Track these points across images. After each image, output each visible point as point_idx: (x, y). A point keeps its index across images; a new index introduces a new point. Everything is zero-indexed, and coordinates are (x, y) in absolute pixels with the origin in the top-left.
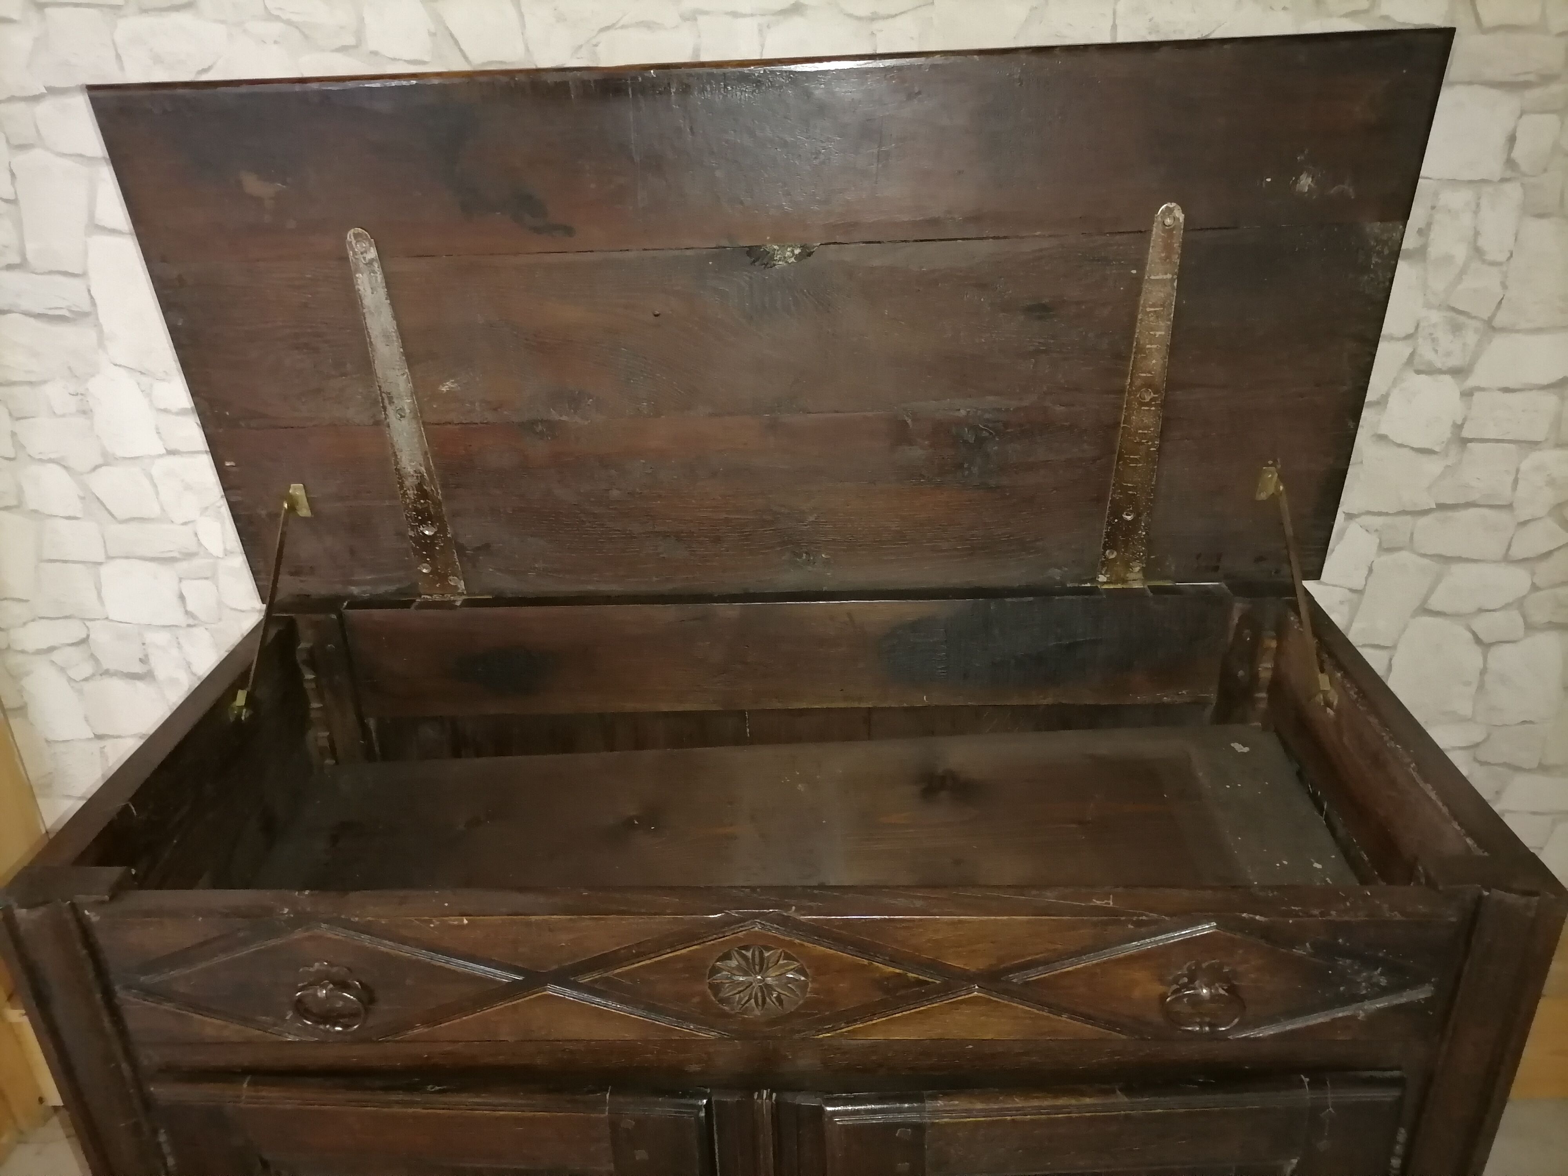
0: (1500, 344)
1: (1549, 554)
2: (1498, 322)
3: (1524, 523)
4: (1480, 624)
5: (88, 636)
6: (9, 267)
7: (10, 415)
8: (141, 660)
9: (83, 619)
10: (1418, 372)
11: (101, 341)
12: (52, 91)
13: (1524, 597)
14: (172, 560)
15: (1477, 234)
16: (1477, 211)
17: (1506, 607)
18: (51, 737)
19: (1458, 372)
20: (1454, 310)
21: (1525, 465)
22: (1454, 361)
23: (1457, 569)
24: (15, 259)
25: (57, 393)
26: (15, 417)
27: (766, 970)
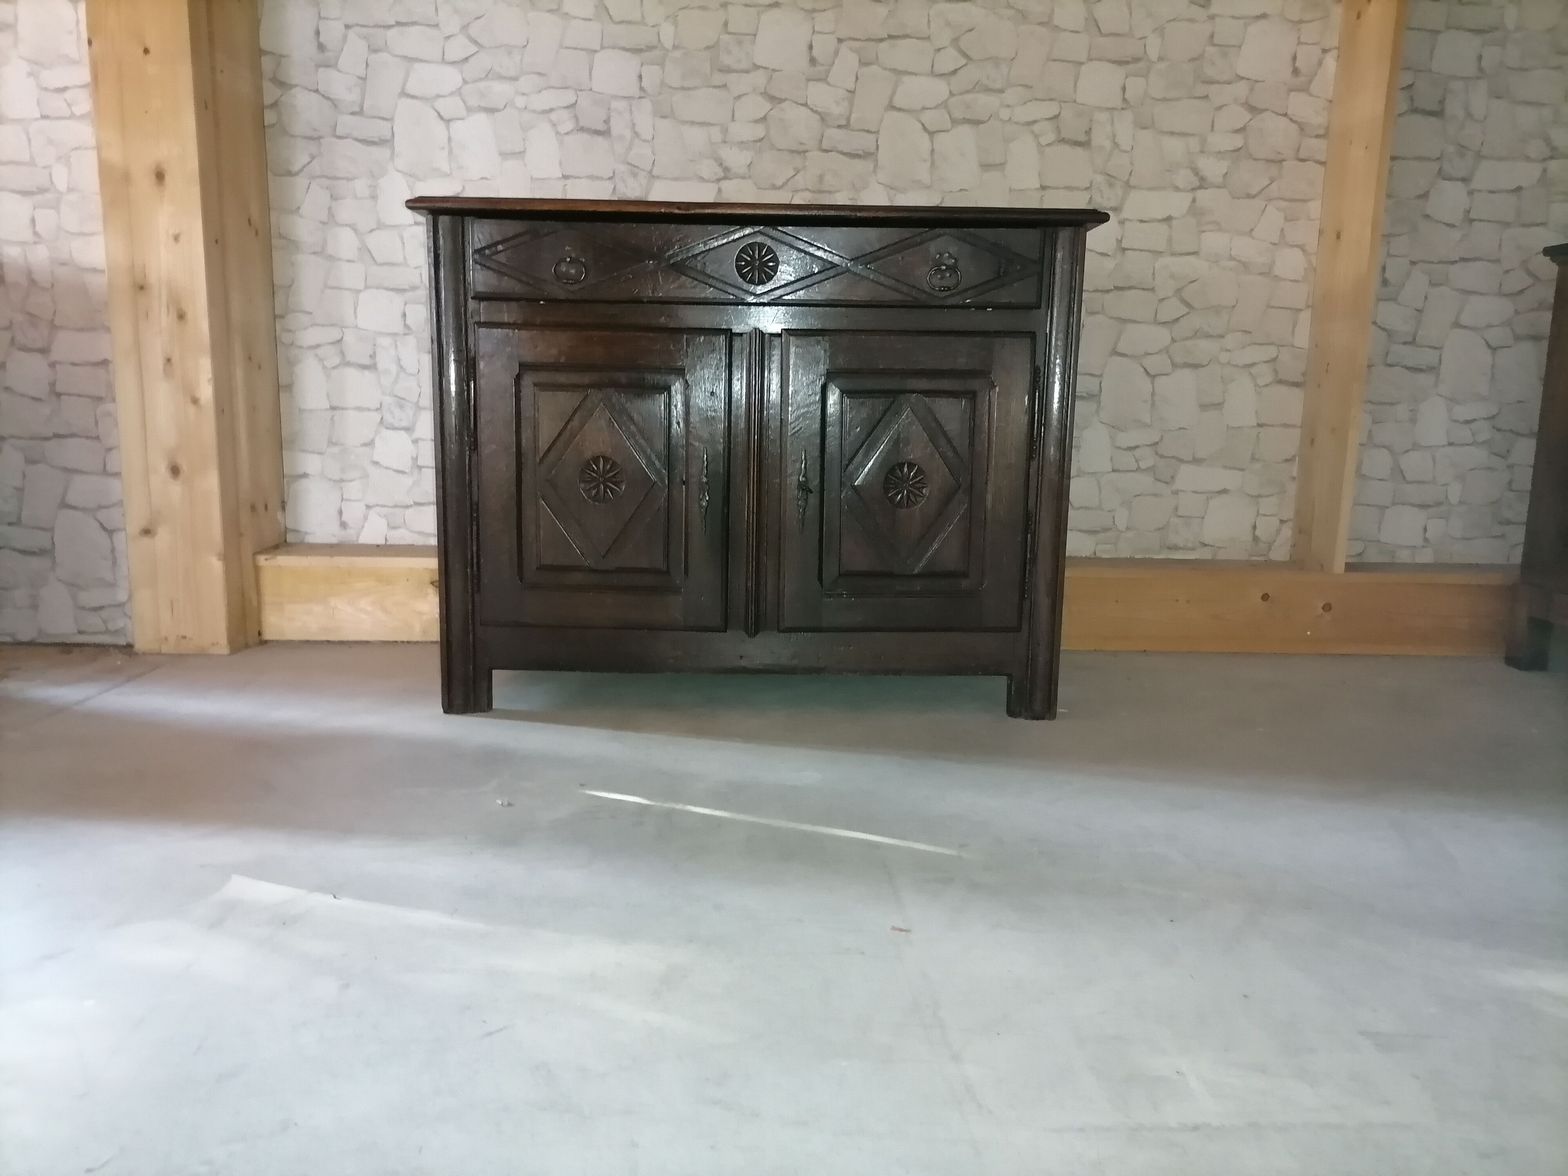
0: (1134, 195)
1: (1178, 319)
2: (1132, 183)
3: (1162, 300)
4: (1147, 363)
5: (342, 338)
6: (353, 113)
7: (331, 196)
8: (371, 356)
9: (342, 327)
11: (392, 158)
12: (398, 24)
13: (1169, 346)
14: (403, 291)
15: (1114, 136)
16: (1112, 123)
17: (1160, 352)
18: (302, 407)
19: (1115, 210)
20: (1109, 175)
21: (1157, 266)
22: (1113, 204)
23: (1130, 327)
24: (357, 109)
25: (361, 186)
26: (334, 198)
27: (761, 257)
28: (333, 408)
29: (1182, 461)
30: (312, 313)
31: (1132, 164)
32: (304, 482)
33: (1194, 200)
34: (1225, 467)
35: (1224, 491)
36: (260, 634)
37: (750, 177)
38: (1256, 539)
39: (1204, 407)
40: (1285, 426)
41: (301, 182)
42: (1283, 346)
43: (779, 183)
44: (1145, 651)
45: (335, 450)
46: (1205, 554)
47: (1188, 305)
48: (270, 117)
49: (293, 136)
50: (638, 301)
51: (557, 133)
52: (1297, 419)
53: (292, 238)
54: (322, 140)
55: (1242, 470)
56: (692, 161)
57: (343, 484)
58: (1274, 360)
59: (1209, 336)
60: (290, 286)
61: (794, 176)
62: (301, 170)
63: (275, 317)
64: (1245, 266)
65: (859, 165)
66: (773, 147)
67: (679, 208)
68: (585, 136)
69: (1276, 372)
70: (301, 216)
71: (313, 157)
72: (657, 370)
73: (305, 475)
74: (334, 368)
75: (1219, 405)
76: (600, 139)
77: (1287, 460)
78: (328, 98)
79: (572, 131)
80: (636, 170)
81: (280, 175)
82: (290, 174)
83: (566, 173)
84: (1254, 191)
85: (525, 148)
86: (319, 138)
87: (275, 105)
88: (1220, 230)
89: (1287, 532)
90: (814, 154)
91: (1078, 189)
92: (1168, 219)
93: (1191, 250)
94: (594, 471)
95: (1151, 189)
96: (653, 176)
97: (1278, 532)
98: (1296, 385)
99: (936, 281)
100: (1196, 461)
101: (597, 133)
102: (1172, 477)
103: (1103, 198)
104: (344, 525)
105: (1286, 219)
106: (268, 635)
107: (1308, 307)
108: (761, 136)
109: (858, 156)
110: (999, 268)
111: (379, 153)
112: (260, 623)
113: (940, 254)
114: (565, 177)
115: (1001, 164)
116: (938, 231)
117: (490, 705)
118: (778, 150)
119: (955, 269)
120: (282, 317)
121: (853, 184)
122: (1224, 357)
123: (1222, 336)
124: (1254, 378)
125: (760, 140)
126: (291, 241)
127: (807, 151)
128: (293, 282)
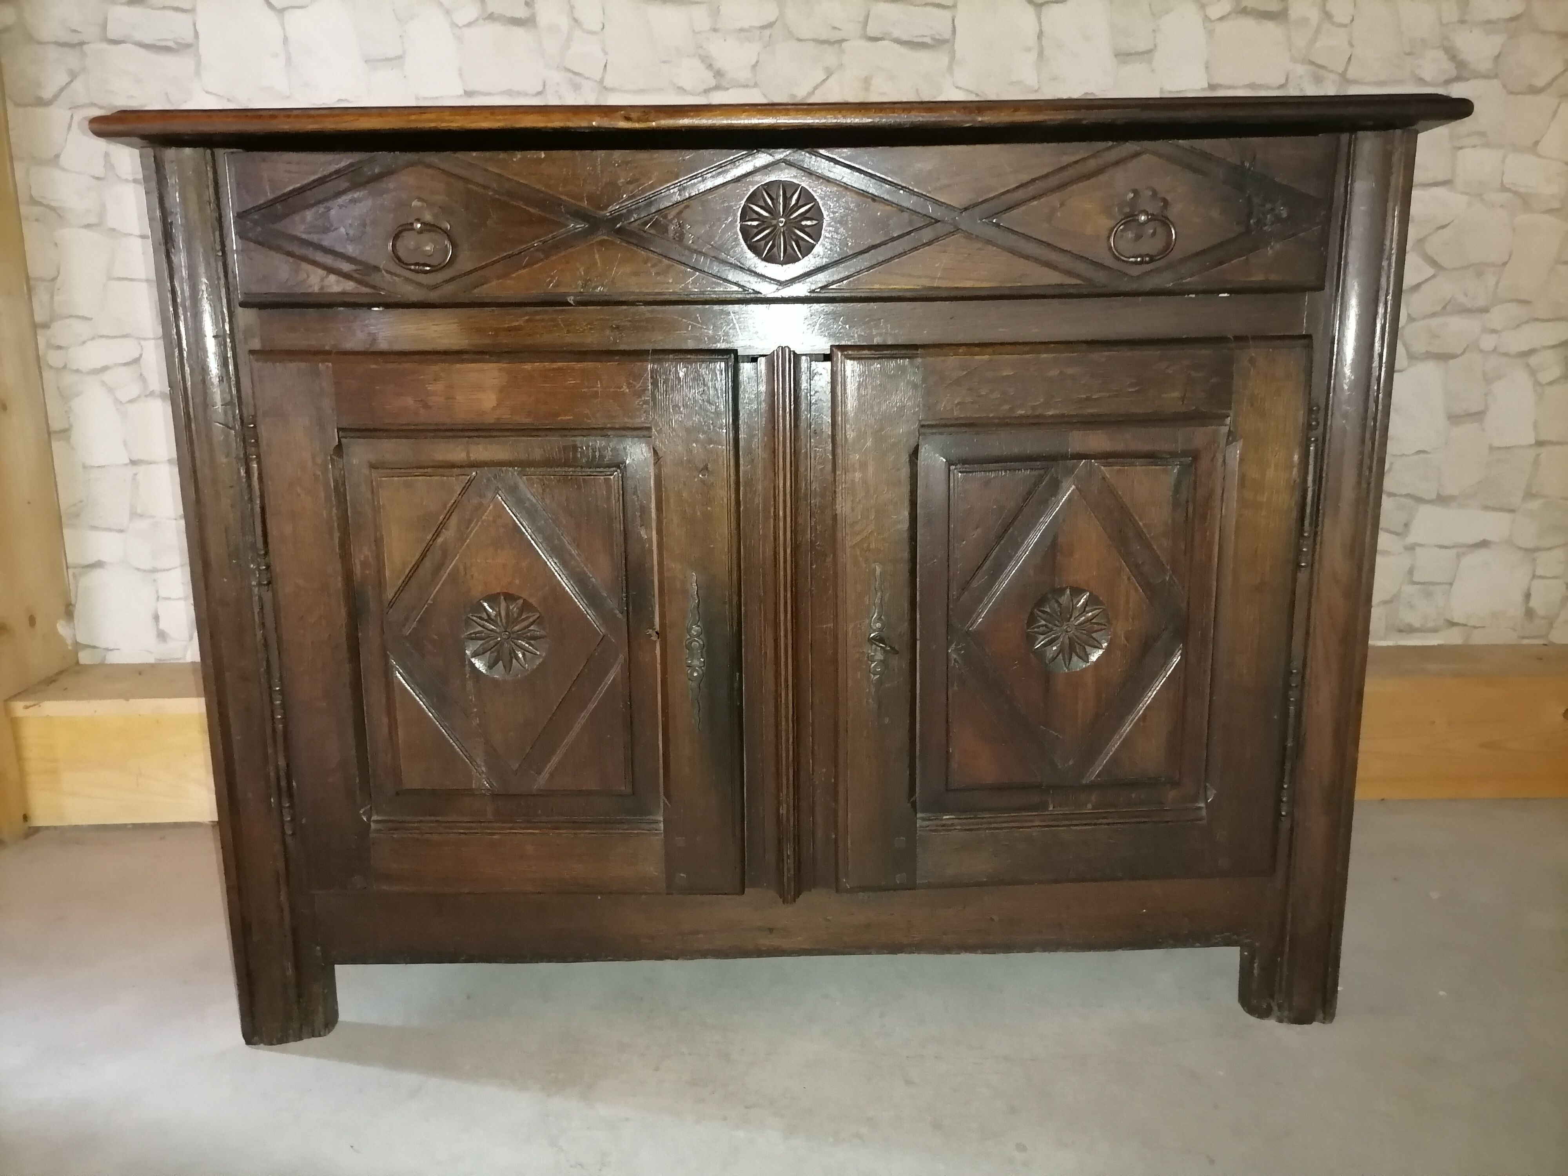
1: (1417, 286)
2: (1350, 74)
5: (141, 355)
9: (138, 339)
11: (198, 72)
18: (88, 463)
20: (1314, 65)
27: (788, 211)
28: (133, 463)
29: (1420, 500)
30: (90, 319)
31: (1351, 45)
32: (98, 572)
34: (1487, 508)
35: (1484, 544)
36: (25, 818)
37: (756, 85)
38: (1530, 613)
39: (1455, 419)
41: (58, 114)
43: (801, 92)
44: (1383, 800)
45: (141, 525)
46: (1452, 638)
47: (1434, 263)
48: (6, 16)
49: (40, 43)
50: (557, 302)
51: (454, 25)
53: (53, 204)
54: (85, 47)
55: (1512, 511)
56: (664, 62)
57: (157, 576)
58: (1563, 344)
59: (1464, 311)
60: (54, 279)
61: (824, 81)
62: (56, 97)
63: (35, 327)
64: (1525, 200)
65: (925, 60)
66: (791, 35)
67: (628, 119)
68: (496, 29)
70: (63, 169)
71: (73, 76)
72: (602, 431)
73: (98, 565)
74: (131, 401)
75: (1478, 416)
76: (519, 32)
79: (477, 20)
80: (577, 79)
81: (26, 105)
83: (470, 88)
84: (1540, 83)
85: (404, 51)
86: (81, 44)
88: (1487, 145)
90: (855, 45)
91: (1267, 87)
93: (1441, 177)
94: (489, 619)
96: (605, 88)
97: (1563, 602)
99: (1127, 243)
100: (1442, 500)
101: (516, 22)
102: (1406, 525)
104: (162, 636)
106: (40, 819)
108: (772, 19)
109: (923, 46)
110: (1249, 215)
111: (178, 65)
112: (24, 800)
113: (1135, 192)
114: (469, 94)
115: (1150, 51)
116: (1130, 147)
117: (330, 1021)
118: (799, 40)
119: (1164, 221)
120: (46, 326)
121: (917, 90)
122: (1488, 342)
123: (1485, 310)
124: (1533, 372)
125: (771, 25)
126: (52, 209)
127: (843, 40)
128: (59, 273)
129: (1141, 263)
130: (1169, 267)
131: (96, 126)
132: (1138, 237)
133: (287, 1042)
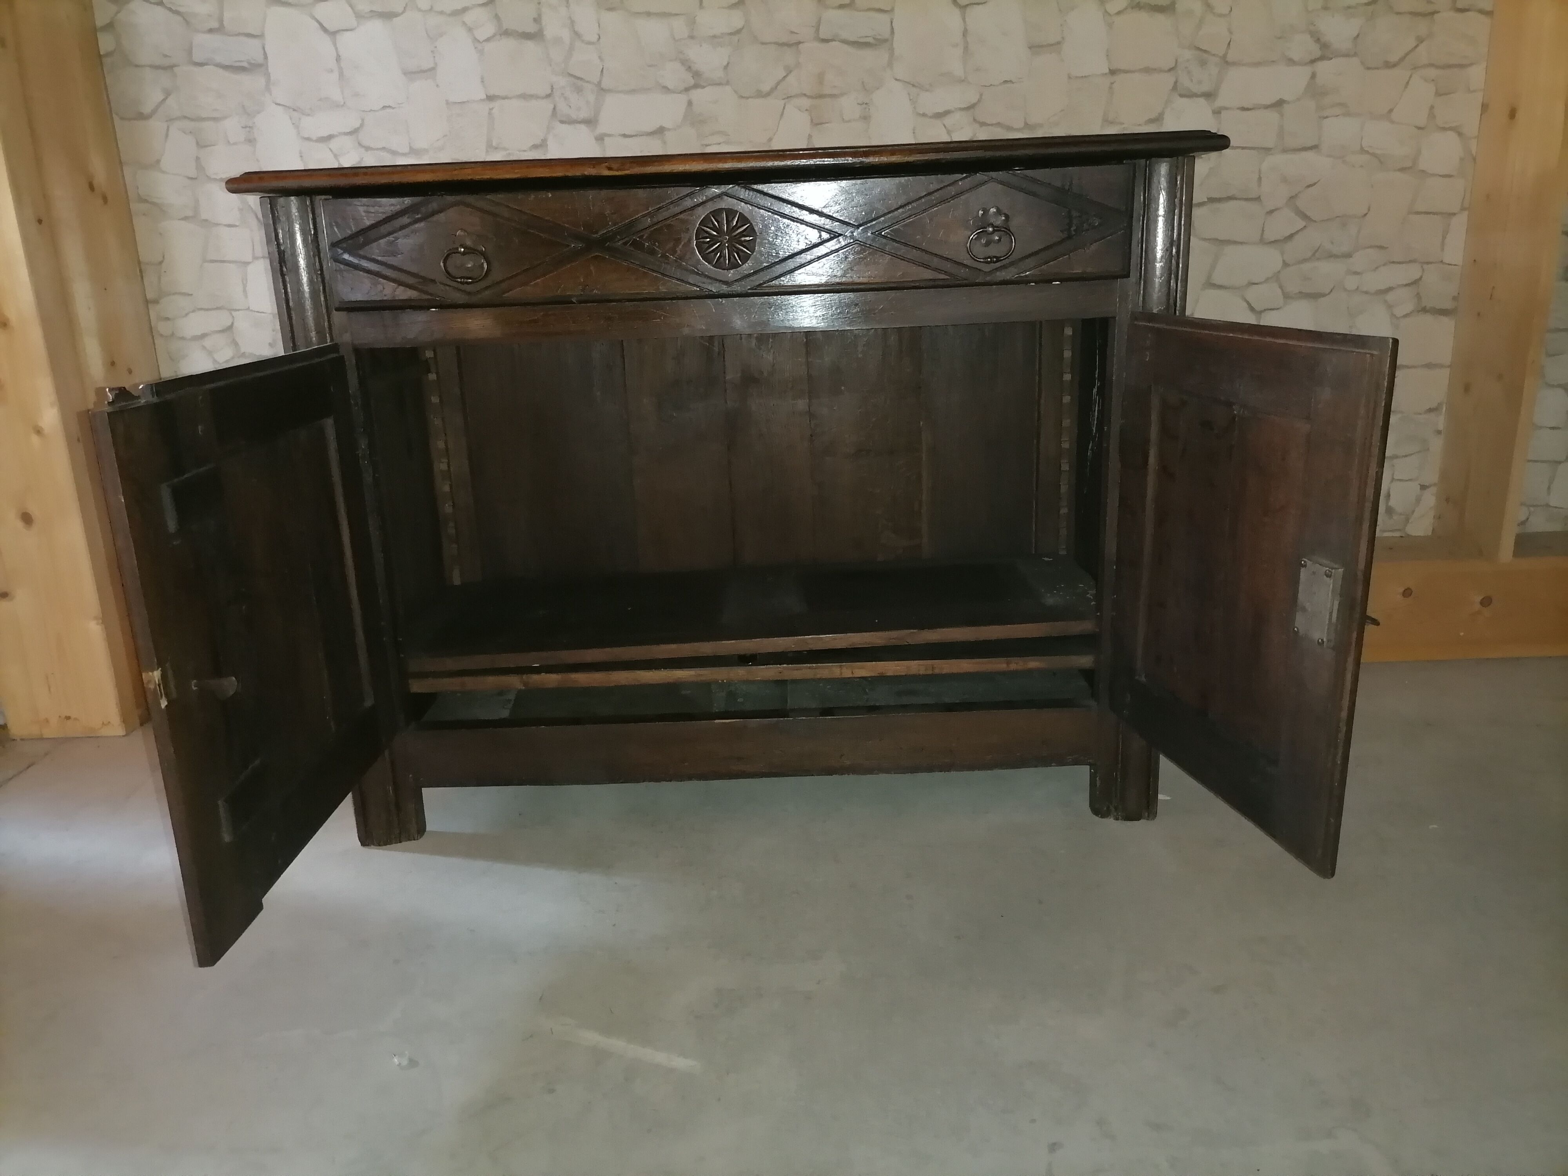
0: (1233, 74)
1: (1291, 237)
2: (1230, 58)
3: (1271, 212)
4: (1252, 294)
5: (233, 323)
6: (211, 31)
7: (197, 143)
8: (270, 344)
9: (231, 310)
10: (1181, 96)
11: (268, 88)
13: (1279, 272)
17: (1267, 280)
19: (1209, 96)
20: (1199, 49)
21: (1264, 167)
22: (1205, 88)
23: (1229, 249)
24: (215, 25)
25: (232, 126)
26: (201, 145)
27: (731, 230)
30: (192, 295)
31: (1230, 32)
33: (1313, 76)
37: (728, 83)
38: (1389, 510)
40: (1429, 366)
41: (156, 125)
42: (1428, 263)
43: (766, 88)
47: (1305, 217)
48: (106, 43)
49: (138, 66)
50: (564, 301)
51: (475, 40)
52: (1446, 357)
53: (155, 200)
54: (175, 69)
56: (652, 66)
58: (1415, 282)
59: (1331, 256)
60: (161, 263)
61: (785, 77)
62: (154, 112)
63: (147, 302)
64: (1381, 160)
65: (869, 57)
66: (756, 40)
68: (510, 43)
69: (1418, 296)
70: (163, 172)
71: (168, 93)
76: (530, 45)
77: (1430, 410)
78: (177, 13)
79: (494, 36)
80: (580, 83)
81: (130, 119)
82: (142, 117)
83: (491, 92)
84: (1394, 58)
85: (436, 64)
86: (171, 67)
87: (110, 26)
88: (1348, 114)
89: (1430, 499)
90: (810, 47)
91: (1159, 71)
92: (1279, 104)
93: (1309, 144)
95: (1258, 64)
96: (603, 89)
97: (1418, 500)
98: (1443, 312)
99: (980, 250)
101: (527, 36)
103: (1192, 81)
105: (1438, 94)
107: (1463, 209)
108: (739, 26)
109: (867, 45)
110: (1070, 225)
111: (251, 82)
113: (983, 209)
114: (490, 98)
115: (1059, 43)
116: (980, 176)
117: (421, 830)
118: (763, 43)
119: (1005, 230)
120: (156, 302)
121: (863, 83)
122: (1351, 283)
123: (1348, 255)
124: (1390, 307)
125: (738, 32)
126: (154, 204)
127: (800, 43)
128: (164, 257)
129: (990, 262)
130: (1012, 264)
131: (231, 186)
132: (988, 244)
133: (391, 843)
